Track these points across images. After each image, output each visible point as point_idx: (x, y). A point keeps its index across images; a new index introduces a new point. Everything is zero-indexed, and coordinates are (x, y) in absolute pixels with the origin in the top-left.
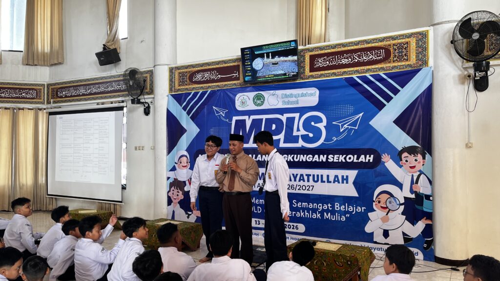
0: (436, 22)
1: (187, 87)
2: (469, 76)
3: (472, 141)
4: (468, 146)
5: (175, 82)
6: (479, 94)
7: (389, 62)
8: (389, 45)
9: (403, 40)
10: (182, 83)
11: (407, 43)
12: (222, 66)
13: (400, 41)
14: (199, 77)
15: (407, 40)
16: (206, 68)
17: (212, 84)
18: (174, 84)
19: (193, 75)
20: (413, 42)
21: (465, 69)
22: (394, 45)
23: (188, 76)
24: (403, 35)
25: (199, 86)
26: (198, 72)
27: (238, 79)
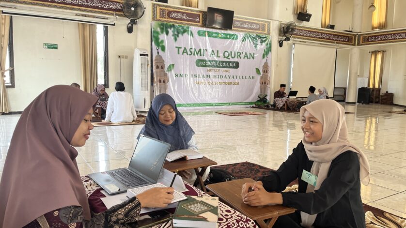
0: (273, 19)
1: (165, 19)
2: (278, 41)
3: (278, 64)
5: (156, 14)
6: (280, 48)
7: (260, 31)
8: (260, 24)
10: (162, 16)
11: (265, 24)
12: (189, 12)
14: (174, 15)
16: (179, 10)
17: (183, 22)
18: (156, 16)
19: (170, 13)
21: (279, 38)
23: (167, 13)
24: (264, 21)
25: (174, 21)
26: (175, 12)
27: (199, 22)
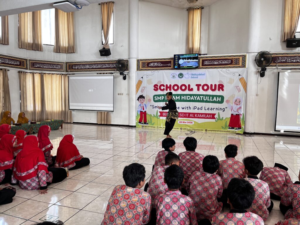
0: (249, 52)
2: (259, 72)
3: (258, 94)
4: (257, 95)
5: (140, 66)
6: (262, 78)
7: (232, 65)
8: (233, 59)
9: (238, 57)
11: (239, 58)
12: (163, 61)
13: (236, 57)
14: (152, 64)
15: (239, 57)
16: (155, 61)
17: (158, 68)
19: (149, 63)
20: (241, 58)
21: (258, 69)
22: (234, 59)
23: (146, 64)
24: (237, 55)
25: (152, 68)
26: (152, 62)
27: (171, 67)
